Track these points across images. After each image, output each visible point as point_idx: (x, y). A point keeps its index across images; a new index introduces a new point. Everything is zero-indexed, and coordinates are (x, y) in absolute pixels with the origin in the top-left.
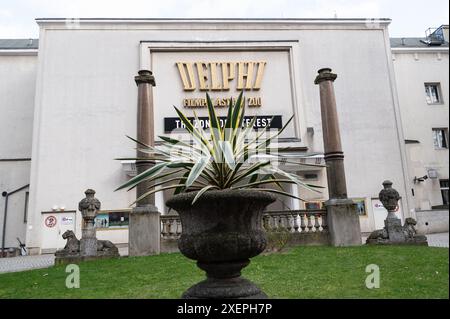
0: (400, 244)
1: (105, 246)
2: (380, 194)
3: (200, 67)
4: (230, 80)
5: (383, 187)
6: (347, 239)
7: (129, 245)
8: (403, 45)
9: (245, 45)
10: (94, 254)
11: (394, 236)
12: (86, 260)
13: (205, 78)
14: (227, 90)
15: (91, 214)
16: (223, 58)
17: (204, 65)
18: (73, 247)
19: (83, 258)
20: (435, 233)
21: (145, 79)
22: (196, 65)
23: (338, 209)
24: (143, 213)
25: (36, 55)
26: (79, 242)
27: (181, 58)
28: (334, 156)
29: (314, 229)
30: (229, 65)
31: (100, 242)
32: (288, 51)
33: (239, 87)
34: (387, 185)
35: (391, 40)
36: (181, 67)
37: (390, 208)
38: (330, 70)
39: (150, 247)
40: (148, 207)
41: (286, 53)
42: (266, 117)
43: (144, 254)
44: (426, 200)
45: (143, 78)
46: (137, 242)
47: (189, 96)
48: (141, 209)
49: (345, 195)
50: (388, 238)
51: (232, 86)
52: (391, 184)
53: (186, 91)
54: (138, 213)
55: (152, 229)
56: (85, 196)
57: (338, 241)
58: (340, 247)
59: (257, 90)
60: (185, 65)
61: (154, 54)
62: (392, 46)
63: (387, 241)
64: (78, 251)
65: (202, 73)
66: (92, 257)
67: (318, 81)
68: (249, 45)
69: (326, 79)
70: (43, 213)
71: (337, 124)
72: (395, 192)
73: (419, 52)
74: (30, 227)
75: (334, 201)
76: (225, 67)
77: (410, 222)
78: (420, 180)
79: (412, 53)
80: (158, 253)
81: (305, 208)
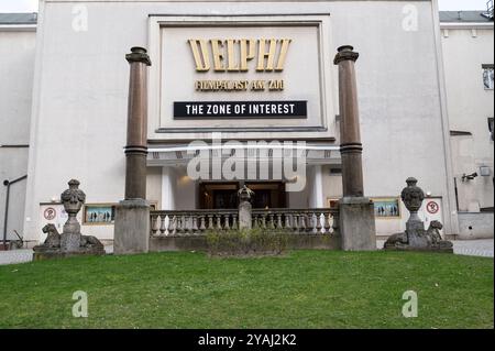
0: (421, 250)
1: (88, 242)
2: (403, 193)
3: (215, 44)
4: (248, 60)
5: (406, 185)
6: (359, 242)
7: (115, 243)
8: (459, 20)
9: (267, 19)
10: (76, 250)
11: (415, 240)
12: (66, 256)
13: (221, 57)
14: (246, 71)
15: (73, 207)
16: (241, 34)
17: (220, 42)
18: (54, 242)
19: (64, 254)
20: (479, 239)
21: (138, 57)
22: (210, 42)
23: (350, 209)
24: (131, 208)
25: (34, 30)
26: (60, 237)
27: (194, 34)
28: (351, 149)
29: (323, 231)
30: (248, 42)
31: (82, 237)
32: (317, 26)
33: (259, 68)
34: (411, 182)
35: (441, 13)
36: (194, 44)
37: (413, 209)
38: (352, 48)
39: (137, 245)
40: (137, 201)
41: (315, 28)
42: (288, 103)
43: (131, 252)
44: (473, 201)
45: (136, 56)
46: (123, 239)
47: (202, 78)
48: (129, 203)
49: (361, 193)
50: (408, 243)
51: (251, 67)
52: (416, 181)
53: (199, 72)
54: (125, 207)
55: (140, 225)
56: (68, 187)
57: (348, 244)
58: (349, 251)
59: (280, 71)
60: (198, 42)
61: (164, 29)
62: (441, 21)
63: (406, 246)
64: (59, 246)
65: (217, 51)
66: (74, 253)
67: (337, 60)
68: (272, 19)
69: (346, 58)
70: (41, 204)
71: (357, 112)
72: (419, 191)
73: (477, 28)
74: (28, 219)
75: (347, 199)
76: (243, 44)
77: (435, 226)
78: (469, 178)
79: (470, 28)
80: (146, 251)
81: (329, 207)
